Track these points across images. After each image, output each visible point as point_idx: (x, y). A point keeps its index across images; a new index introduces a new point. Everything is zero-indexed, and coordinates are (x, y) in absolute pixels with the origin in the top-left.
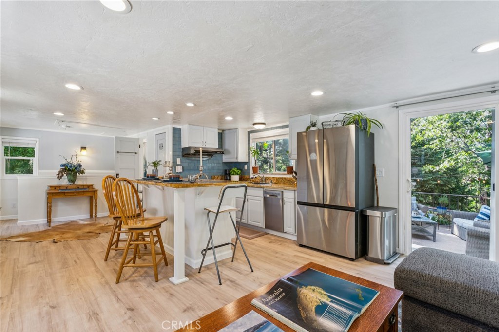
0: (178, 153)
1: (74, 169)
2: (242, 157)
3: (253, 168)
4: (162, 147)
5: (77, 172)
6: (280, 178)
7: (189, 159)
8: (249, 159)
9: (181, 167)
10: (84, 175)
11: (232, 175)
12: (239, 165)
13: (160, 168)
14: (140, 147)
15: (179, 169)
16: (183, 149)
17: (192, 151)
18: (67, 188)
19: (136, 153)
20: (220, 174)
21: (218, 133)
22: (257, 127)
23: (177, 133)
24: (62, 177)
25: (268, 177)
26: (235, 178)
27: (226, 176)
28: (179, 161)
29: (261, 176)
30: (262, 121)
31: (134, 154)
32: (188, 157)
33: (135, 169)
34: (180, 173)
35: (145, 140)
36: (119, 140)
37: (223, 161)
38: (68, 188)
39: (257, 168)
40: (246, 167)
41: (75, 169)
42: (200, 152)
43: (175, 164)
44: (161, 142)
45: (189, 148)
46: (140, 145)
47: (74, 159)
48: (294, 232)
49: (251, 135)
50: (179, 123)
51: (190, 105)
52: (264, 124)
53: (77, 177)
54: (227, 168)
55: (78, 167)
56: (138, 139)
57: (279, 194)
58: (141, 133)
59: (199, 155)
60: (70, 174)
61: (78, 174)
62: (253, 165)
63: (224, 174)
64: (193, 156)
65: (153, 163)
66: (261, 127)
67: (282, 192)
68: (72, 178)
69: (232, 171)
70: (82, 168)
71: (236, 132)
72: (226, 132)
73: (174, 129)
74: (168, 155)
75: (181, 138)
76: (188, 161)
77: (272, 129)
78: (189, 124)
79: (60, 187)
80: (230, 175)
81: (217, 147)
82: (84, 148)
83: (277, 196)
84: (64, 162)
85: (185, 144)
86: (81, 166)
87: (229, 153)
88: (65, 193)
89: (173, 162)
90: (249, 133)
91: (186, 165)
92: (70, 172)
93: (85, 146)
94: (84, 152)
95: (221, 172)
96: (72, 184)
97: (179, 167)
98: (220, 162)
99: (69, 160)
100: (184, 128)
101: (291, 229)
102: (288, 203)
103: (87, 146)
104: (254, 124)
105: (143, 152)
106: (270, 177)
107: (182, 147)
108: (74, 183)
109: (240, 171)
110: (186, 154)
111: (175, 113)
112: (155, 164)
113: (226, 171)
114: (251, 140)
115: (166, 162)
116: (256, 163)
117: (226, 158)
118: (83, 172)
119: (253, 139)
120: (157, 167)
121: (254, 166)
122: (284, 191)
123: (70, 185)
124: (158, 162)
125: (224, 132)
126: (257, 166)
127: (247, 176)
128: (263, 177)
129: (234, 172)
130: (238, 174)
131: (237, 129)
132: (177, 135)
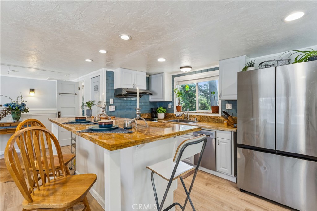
0: (111, 94)
1: (17, 108)
2: (167, 98)
3: (177, 107)
4: (96, 88)
5: (21, 111)
6: (204, 116)
7: (121, 100)
8: (173, 99)
9: (114, 106)
10: (28, 113)
11: (159, 113)
12: (164, 104)
13: (94, 108)
14: (79, 89)
15: (112, 108)
16: (116, 90)
17: (124, 92)
18: (10, 125)
19: (76, 94)
20: (148, 112)
21: (147, 77)
22: (184, 70)
23: (110, 76)
24: (7, 116)
25: (191, 115)
26: (161, 116)
27: (153, 114)
28: (112, 101)
29: (186, 114)
30: (189, 64)
31: (74, 95)
32: (120, 97)
33: (75, 108)
34: (113, 112)
35: (83, 84)
36: (60, 83)
37: (150, 101)
38: (12, 125)
39: (180, 107)
40: (170, 106)
41: (19, 108)
42: (137, 94)
43: (108, 104)
44: (96, 84)
45: (121, 89)
46: (79, 88)
47: (20, 99)
48: (230, 173)
49: (175, 79)
50: (112, 67)
51: (125, 37)
52: (191, 67)
53: (22, 115)
54: (153, 107)
55: (22, 107)
56: (78, 83)
57: (212, 134)
58: (80, 78)
59: (136, 96)
60: (14, 113)
61: (22, 113)
62: (176, 104)
63: (150, 112)
64: (124, 97)
65: (87, 103)
66: (188, 70)
67: (216, 132)
68: (16, 116)
69: (158, 109)
70: (26, 107)
71: (163, 76)
72: (153, 76)
73: (107, 72)
74: (102, 96)
75: (114, 80)
76: (120, 101)
77: (196, 72)
78: (121, 68)
79: (4, 124)
80: (156, 113)
81: (146, 89)
82: (32, 90)
83: (209, 136)
84: (9, 102)
85: (117, 86)
86: (25, 105)
87: (156, 94)
88: (6, 130)
89: (107, 102)
90: (173, 77)
91: (117, 104)
92: (14, 111)
93: (33, 88)
94: (32, 93)
95: (148, 110)
96: (16, 121)
97: (112, 106)
98: (148, 101)
99: (15, 100)
100: (117, 71)
101: (227, 170)
102: (223, 143)
103: (35, 89)
104: (181, 68)
105: (81, 93)
106: (194, 115)
107: (115, 88)
108: (18, 120)
109: (165, 110)
110: (118, 95)
111: (107, 52)
112: (89, 104)
113: (152, 109)
114: (175, 83)
115: (99, 102)
116: (179, 103)
117: (152, 99)
118: (27, 111)
119: (176, 82)
120: (91, 107)
121: (178, 105)
122: (217, 131)
123: (14, 122)
124: (92, 102)
125: (151, 76)
126: (180, 105)
127: (171, 114)
128: (187, 115)
129: (161, 110)
130: (163, 112)
131: (163, 73)
132: (110, 78)
